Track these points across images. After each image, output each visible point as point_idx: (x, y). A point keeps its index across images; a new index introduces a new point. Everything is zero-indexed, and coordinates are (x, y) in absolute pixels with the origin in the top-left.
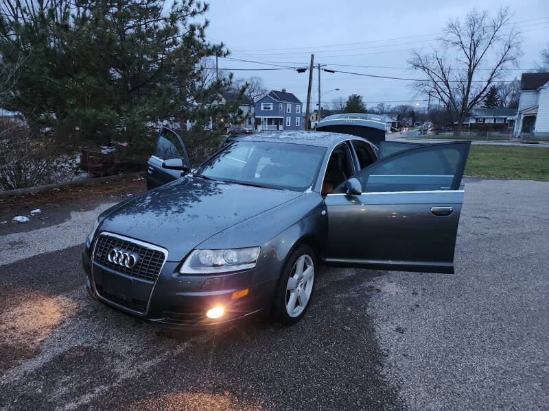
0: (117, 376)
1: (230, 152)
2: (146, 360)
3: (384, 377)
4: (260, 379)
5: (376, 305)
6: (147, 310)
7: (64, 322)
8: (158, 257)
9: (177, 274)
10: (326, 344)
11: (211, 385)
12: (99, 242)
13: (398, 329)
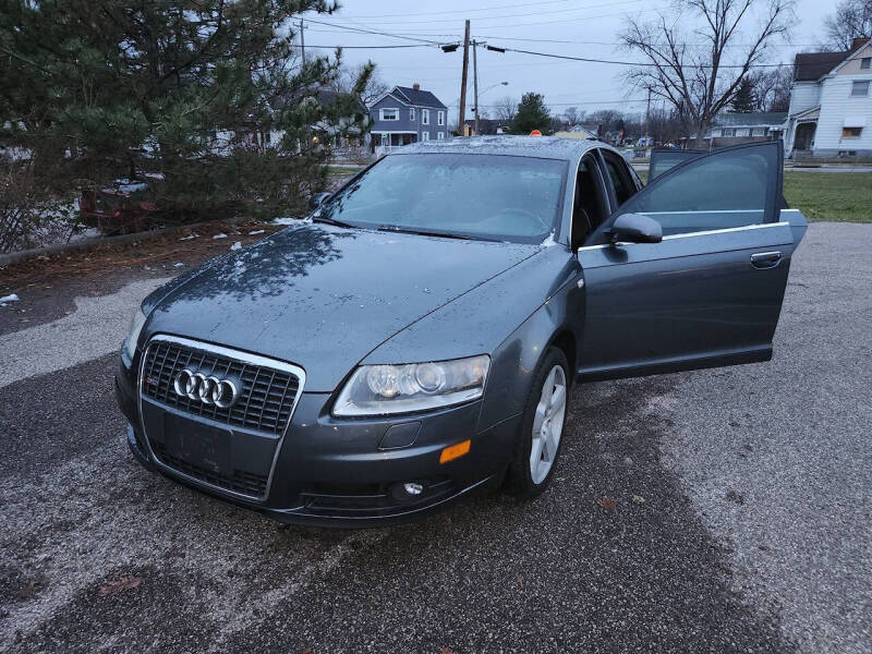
0: (214, 629)
1: (358, 187)
2: (267, 589)
3: (740, 596)
4: (504, 616)
5: (675, 450)
6: (267, 492)
7: (89, 515)
8: (284, 383)
9: (328, 417)
10: (609, 532)
11: (409, 637)
12: (150, 356)
13: (731, 496)
